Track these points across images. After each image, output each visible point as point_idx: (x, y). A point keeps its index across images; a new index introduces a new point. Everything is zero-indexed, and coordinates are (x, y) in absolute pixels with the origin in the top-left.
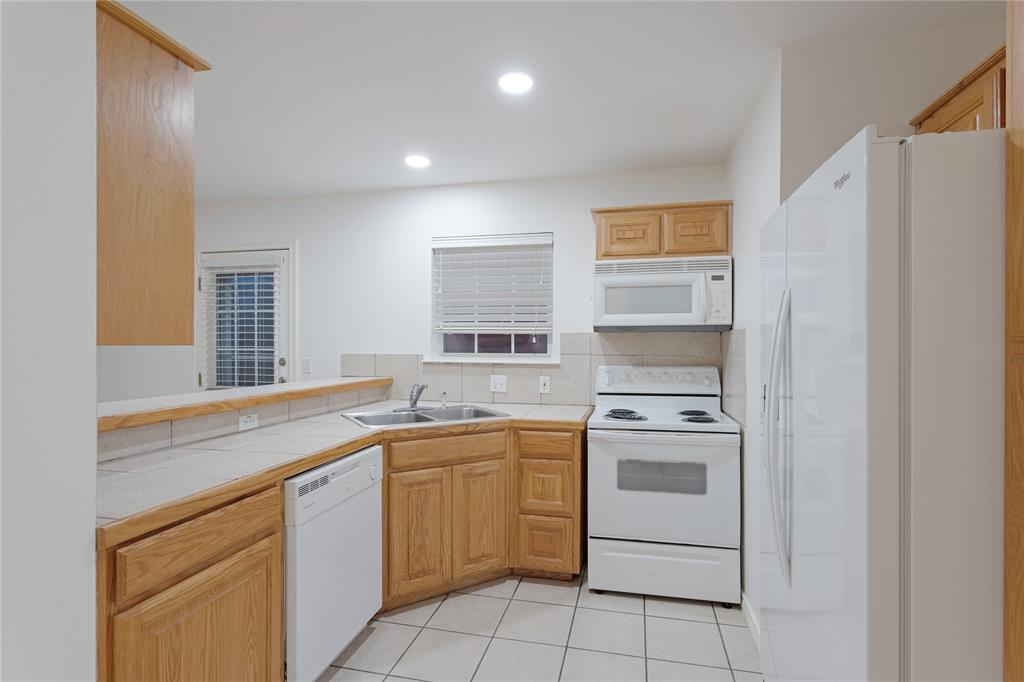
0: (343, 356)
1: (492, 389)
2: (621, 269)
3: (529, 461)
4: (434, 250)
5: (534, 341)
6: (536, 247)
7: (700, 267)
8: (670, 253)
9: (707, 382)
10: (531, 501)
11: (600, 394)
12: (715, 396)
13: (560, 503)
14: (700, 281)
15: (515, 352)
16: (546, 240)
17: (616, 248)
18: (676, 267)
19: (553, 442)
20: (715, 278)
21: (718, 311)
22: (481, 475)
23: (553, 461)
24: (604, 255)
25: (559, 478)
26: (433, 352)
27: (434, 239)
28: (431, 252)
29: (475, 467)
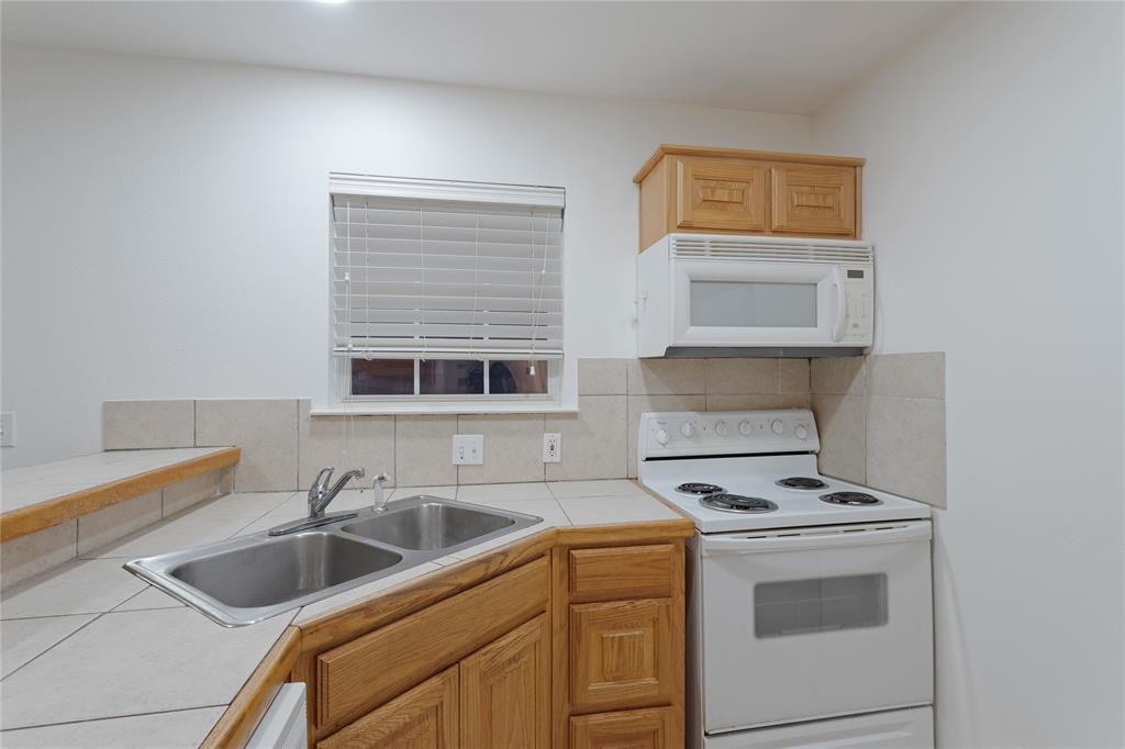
0: (109, 407)
1: (456, 461)
2: (717, 250)
3: (591, 608)
4: (332, 196)
5: (532, 372)
6: (533, 210)
7: (831, 256)
8: (776, 232)
9: (802, 433)
10: (596, 688)
11: (648, 459)
12: (812, 452)
13: (652, 681)
14: (832, 276)
15: (491, 393)
16: (554, 200)
17: (703, 217)
18: (798, 254)
19: (638, 565)
20: (852, 274)
21: (856, 326)
22: (510, 661)
23: (637, 603)
24: (679, 227)
25: (648, 632)
26: (329, 395)
27: (335, 176)
28: (328, 198)
29: (503, 648)
